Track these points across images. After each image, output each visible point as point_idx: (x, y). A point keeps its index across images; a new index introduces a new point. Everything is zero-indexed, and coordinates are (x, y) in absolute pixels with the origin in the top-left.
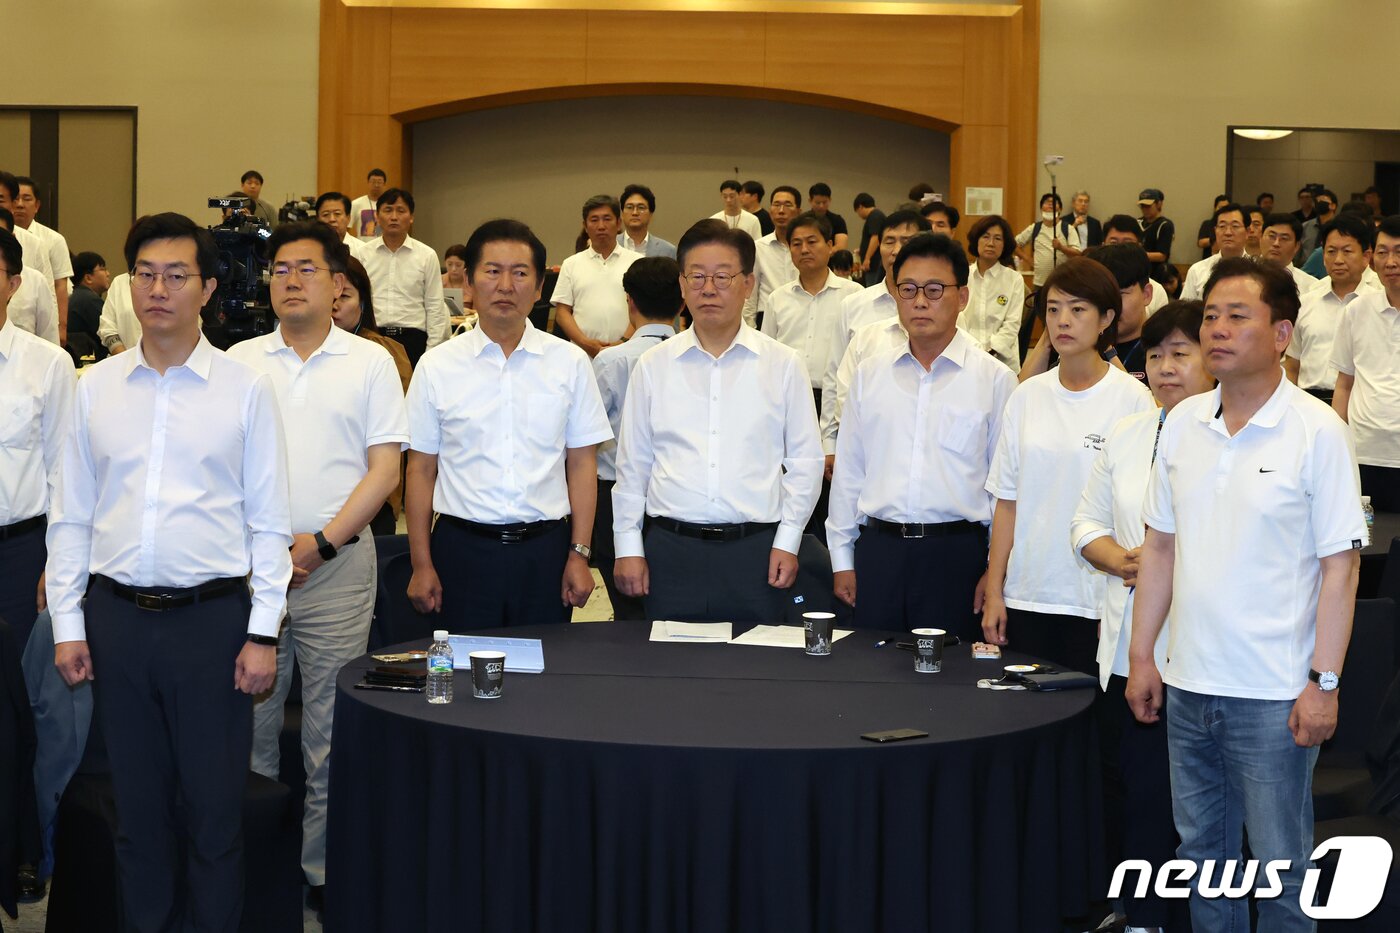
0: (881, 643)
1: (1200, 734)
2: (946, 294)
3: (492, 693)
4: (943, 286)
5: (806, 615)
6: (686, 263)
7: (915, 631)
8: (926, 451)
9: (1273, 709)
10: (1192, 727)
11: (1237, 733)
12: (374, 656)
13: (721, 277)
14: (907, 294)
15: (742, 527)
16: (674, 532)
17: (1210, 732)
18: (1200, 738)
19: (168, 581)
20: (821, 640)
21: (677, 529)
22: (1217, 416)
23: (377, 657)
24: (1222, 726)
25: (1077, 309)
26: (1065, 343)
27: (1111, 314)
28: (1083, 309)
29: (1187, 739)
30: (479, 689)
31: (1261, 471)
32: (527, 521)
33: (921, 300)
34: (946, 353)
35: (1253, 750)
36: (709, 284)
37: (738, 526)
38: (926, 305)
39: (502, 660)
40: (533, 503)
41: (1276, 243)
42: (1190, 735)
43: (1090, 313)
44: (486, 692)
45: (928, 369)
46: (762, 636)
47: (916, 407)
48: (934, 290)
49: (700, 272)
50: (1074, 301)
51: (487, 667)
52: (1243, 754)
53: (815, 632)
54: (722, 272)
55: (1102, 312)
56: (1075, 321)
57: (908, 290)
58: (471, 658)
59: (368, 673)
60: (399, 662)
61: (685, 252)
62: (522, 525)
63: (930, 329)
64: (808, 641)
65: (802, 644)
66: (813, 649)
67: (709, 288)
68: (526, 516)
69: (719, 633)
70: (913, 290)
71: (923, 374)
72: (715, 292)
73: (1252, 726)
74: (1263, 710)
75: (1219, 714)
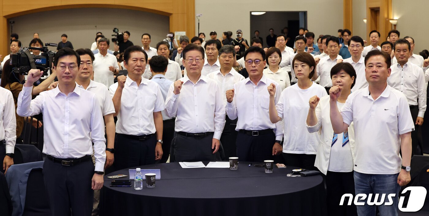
0: (250, 165)
1: (368, 186)
2: (261, 62)
3: (153, 186)
4: (260, 60)
5: (230, 158)
6: (186, 56)
7: (265, 161)
8: (258, 108)
9: (389, 178)
10: (365, 185)
11: (379, 185)
12: (108, 177)
13: (198, 60)
14: (249, 63)
15: (206, 133)
16: (186, 136)
17: (371, 186)
18: (367, 188)
19: (72, 156)
20: (235, 165)
21: (186, 135)
22: (370, 95)
23: (109, 177)
24: (374, 184)
25: (303, 66)
26: (300, 75)
27: (313, 68)
28: (305, 66)
29: (363, 188)
30: (149, 185)
31: (385, 110)
32: (146, 134)
33: (254, 65)
34: (261, 80)
35: (383, 190)
36: (194, 61)
37: (204, 133)
38: (255, 66)
39: (155, 176)
40: (148, 129)
41: (299, 45)
42: (364, 187)
43: (307, 67)
44: (151, 186)
45: (256, 85)
46: (212, 165)
47: (254, 96)
48: (257, 62)
49: (190, 58)
50: (302, 64)
51: (151, 178)
52: (381, 191)
53: (233, 163)
54: (198, 58)
55: (310, 67)
56: (303, 69)
57: (249, 62)
58: (146, 176)
59: (112, 182)
60: (116, 178)
61: (185, 53)
62: (145, 135)
63: (257, 73)
64: (231, 165)
65: (229, 166)
66: (233, 168)
67: (194, 63)
68: (146, 133)
69: (200, 165)
70: (251, 62)
71: (255, 86)
72: (196, 64)
73: (383, 183)
74: (386, 179)
75: (374, 180)
